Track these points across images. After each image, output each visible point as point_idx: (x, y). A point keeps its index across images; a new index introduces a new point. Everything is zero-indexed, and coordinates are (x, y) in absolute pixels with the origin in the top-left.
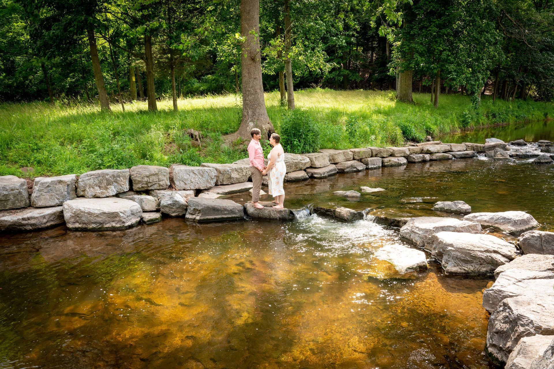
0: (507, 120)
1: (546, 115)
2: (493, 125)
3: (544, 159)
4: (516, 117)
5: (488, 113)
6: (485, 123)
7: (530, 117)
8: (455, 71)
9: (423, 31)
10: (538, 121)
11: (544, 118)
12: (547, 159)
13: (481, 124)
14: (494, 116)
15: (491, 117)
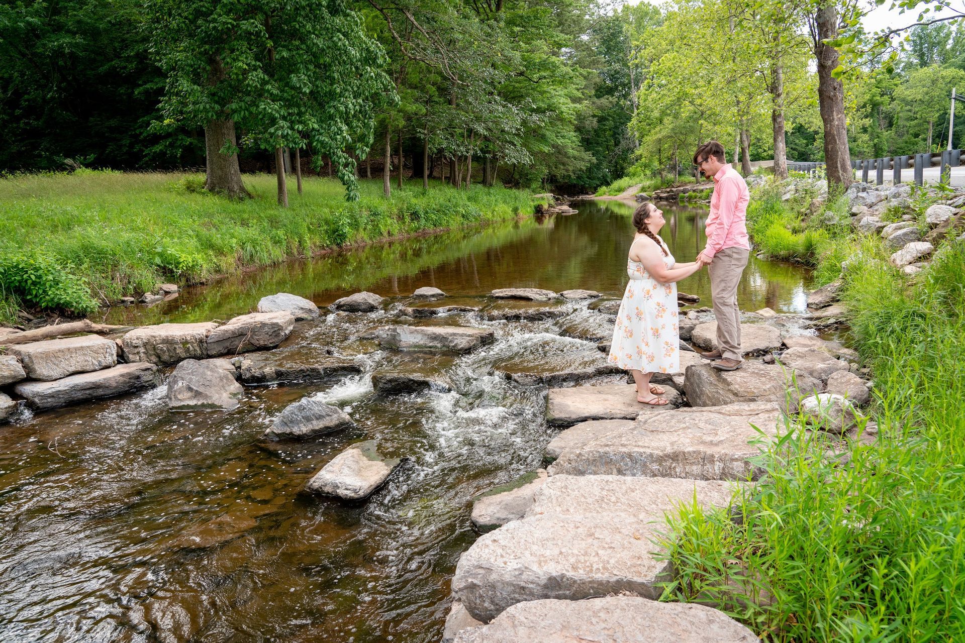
0: (444, 222)
1: (515, 210)
2: (413, 234)
3: (308, 419)
4: (463, 216)
5: (401, 210)
6: (396, 232)
7: (490, 215)
8: (284, 118)
9: (199, 22)
10: (504, 220)
11: (514, 216)
12: (320, 417)
13: (385, 234)
14: (415, 216)
15: (407, 220)
